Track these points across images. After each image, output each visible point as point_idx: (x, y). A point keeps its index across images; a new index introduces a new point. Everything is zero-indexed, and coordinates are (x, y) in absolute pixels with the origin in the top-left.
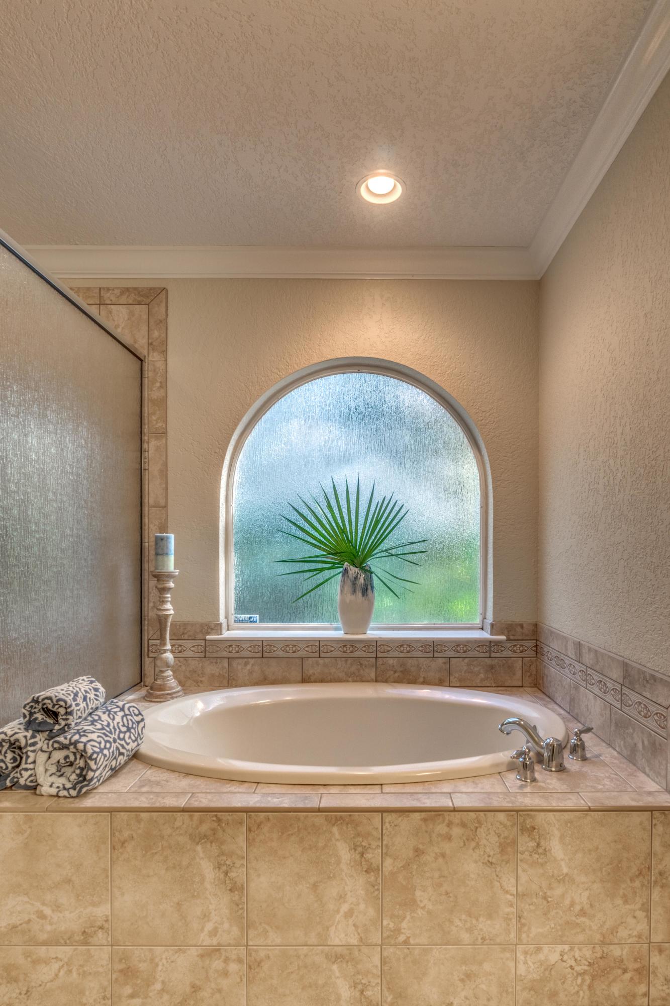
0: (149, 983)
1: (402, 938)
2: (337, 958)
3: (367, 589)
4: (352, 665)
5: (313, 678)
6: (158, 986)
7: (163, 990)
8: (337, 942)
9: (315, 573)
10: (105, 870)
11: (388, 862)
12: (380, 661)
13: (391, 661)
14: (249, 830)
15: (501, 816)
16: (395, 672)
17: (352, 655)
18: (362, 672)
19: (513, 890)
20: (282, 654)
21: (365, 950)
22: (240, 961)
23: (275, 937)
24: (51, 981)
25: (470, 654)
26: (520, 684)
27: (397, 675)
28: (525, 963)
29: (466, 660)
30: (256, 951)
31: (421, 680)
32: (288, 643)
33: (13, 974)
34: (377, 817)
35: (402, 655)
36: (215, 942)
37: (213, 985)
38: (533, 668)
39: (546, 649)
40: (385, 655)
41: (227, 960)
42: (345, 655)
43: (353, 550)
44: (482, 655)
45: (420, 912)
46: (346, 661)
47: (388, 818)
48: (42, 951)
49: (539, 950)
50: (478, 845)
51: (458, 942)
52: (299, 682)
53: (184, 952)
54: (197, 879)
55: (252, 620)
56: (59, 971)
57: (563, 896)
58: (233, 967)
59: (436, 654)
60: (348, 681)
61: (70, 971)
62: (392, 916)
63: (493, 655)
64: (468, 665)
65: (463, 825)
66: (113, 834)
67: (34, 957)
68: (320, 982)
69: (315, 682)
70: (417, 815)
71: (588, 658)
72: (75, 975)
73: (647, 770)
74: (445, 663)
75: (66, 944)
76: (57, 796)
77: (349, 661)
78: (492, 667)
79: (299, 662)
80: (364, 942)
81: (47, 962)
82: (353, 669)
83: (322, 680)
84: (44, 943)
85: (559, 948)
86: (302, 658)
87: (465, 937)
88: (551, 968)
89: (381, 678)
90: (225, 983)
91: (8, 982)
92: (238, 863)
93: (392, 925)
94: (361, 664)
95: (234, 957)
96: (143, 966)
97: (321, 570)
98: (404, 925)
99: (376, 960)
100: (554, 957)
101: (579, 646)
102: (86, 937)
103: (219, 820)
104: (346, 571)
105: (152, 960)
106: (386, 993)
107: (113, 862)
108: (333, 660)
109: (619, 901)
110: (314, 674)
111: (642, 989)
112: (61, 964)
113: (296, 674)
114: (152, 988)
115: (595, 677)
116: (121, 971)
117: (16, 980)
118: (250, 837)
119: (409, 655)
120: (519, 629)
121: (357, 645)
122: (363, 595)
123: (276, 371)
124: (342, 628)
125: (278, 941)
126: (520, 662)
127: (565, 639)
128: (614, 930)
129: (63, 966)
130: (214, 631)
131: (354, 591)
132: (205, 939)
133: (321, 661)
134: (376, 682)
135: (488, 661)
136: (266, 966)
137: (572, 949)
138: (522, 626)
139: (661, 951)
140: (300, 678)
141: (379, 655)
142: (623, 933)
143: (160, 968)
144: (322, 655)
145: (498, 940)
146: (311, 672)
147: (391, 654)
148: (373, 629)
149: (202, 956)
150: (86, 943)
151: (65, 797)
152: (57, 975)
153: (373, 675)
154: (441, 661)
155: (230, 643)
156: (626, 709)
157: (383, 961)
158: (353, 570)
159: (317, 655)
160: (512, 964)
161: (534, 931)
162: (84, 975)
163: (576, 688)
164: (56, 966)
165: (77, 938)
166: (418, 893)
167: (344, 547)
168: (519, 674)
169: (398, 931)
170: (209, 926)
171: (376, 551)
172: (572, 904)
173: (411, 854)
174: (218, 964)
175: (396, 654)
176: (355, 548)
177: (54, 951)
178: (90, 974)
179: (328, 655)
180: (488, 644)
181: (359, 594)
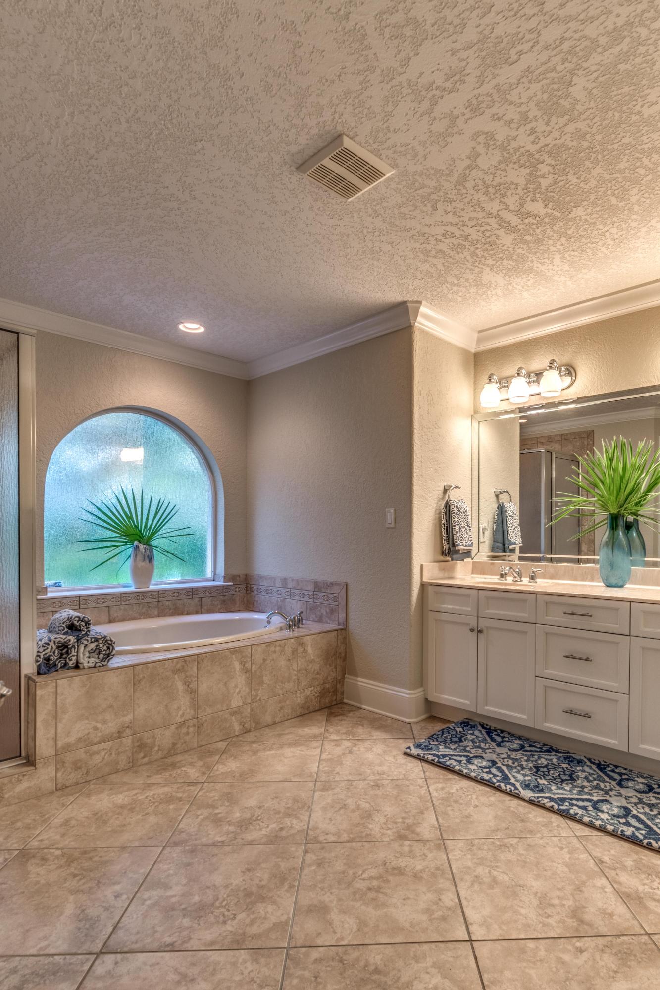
0: (152, 748)
1: (258, 698)
2: (234, 713)
3: (150, 559)
4: (143, 608)
5: (117, 619)
6: (157, 749)
7: (159, 750)
8: (234, 706)
9: (113, 548)
10: (130, 696)
11: (254, 666)
12: (161, 604)
13: (167, 603)
14: (198, 663)
15: (293, 640)
16: (170, 609)
17: (143, 601)
18: (149, 612)
19: (296, 669)
20: (94, 605)
21: (245, 707)
22: (194, 726)
23: (209, 711)
24: (101, 762)
25: (213, 594)
26: (238, 609)
27: (171, 611)
28: (300, 697)
29: (211, 598)
30: (201, 719)
31: (186, 613)
32: (98, 597)
33: (79, 765)
34: (250, 648)
35: (174, 599)
36: (183, 720)
37: (182, 741)
38: (245, 599)
39: (255, 587)
40: (164, 599)
41: (188, 727)
42: (138, 602)
43: (139, 533)
44: (219, 595)
45: (265, 685)
46: (139, 606)
47: (254, 648)
48: (95, 748)
49: (304, 691)
50: (285, 654)
51: (278, 695)
52: (107, 623)
53: (169, 728)
54: (175, 691)
55: (57, 585)
56: (105, 756)
57: (311, 668)
58: (191, 729)
59: (194, 597)
60: (140, 619)
61: (111, 754)
62: (255, 690)
63: (225, 594)
64: (212, 601)
65: (280, 646)
66: (134, 678)
67: (91, 752)
68: (227, 726)
69: (119, 621)
70: (264, 645)
71: (291, 584)
72: (113, 755)
73: (329, 621)
74: (199, 601)
75: (109, 741)
76: (95, 667)
77: (141, 606)
78: (224, 601)
79: (107, 609)
80: (245, 704)
81: (98, 753)
82: (144, 610)
83: (123, 620)
84: (98, 743)
85: (310, 689)
86: (109, 607)
87: (281, 692)
88: (308, 697)
89: (161, 614)
90: (187, 738)
91: (76, 770)
92: (194, 679)
93: (255, 694)
94: (149, 607)
95: (191, 724)
96: (149, 741)
97: (118, 546)
98: (259, 692)
99: (249, 710)
100: (309, 693)
101: (285, 581)
102: (120, 734)
103: (185, 661)
104: (137, 547)
105: (154, 736)
106: (252, 724)
107: (134, 692)
108: (130, 606)
109: (328, 666)
110: (118, 616)
111: (334, 698)
112: (106, 751)
113: (105, 617)
114: (153, 750)
115: (296, 592)
116: (138, 746)
117: (80, 768)
118: (199, 666)
119: (178, 598)
120: (238, 578)
121: (146, 594)
122: (149, 562)
123: (89, 407)
124: (133, 585)
125: (210, 712)
126: (238, 597)
127: (273, 579)
128: (327, 678)
129: (107, 753)
130: (40, 593)
131: (144, 560)
132: (179, 719)
133: (122, 607)
134: (158, 617)
135: (222, 598)
136: (205, 725)
137: (314, 689)
138: (239, 576)
139: (340, 683)
140: (107, 620)
141: (160, 600)
142: (329, 678)
143: (157, 739)
144: (123, 603)
145: (291, 691)
146: (115, 615)
147: (168, 598)
148: (152, 585)
149: (177, 728)
150: (120, 737)
151: (100, 666)
152: (104, 758)
153: (156, 613)
154: (196, 600)
155: (54, 601)
156: (317, 601)
157: (251, 710)
158: (142, 547)
159: (119, 603)
160: (295, 699)
161: (303, 684)
162: (118, 754)
163: (283, 601)
164: (103, 754)
165: (115, 735)
166: (264, 678)
167: (132, 531)
168: (238, 603)
169: (257, 695)
170: (181, 713)
171: (157, 535)
172: (315, 670)
173: (262, 661)
174: (184, 730)
175: (170, 598)
176: (140, 531)
177: (102, 746)
178: (122, 752)
179: (127, 603)
180: (222, 588)
181: (147, 562)
